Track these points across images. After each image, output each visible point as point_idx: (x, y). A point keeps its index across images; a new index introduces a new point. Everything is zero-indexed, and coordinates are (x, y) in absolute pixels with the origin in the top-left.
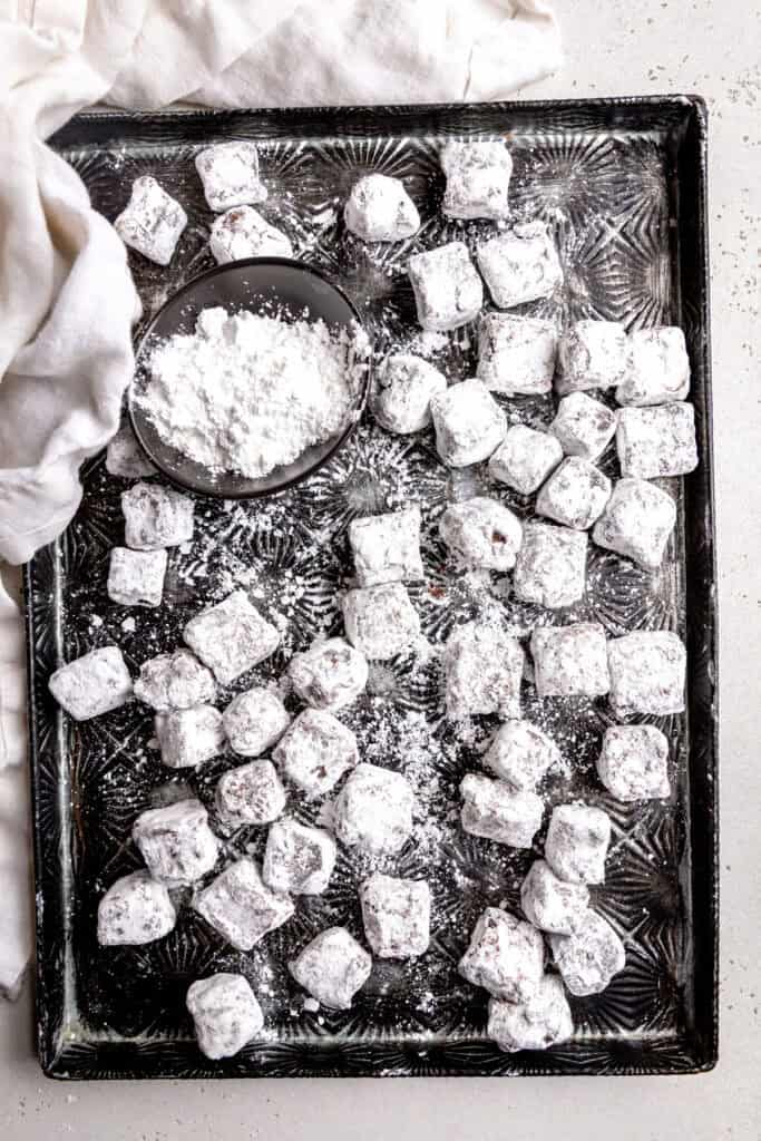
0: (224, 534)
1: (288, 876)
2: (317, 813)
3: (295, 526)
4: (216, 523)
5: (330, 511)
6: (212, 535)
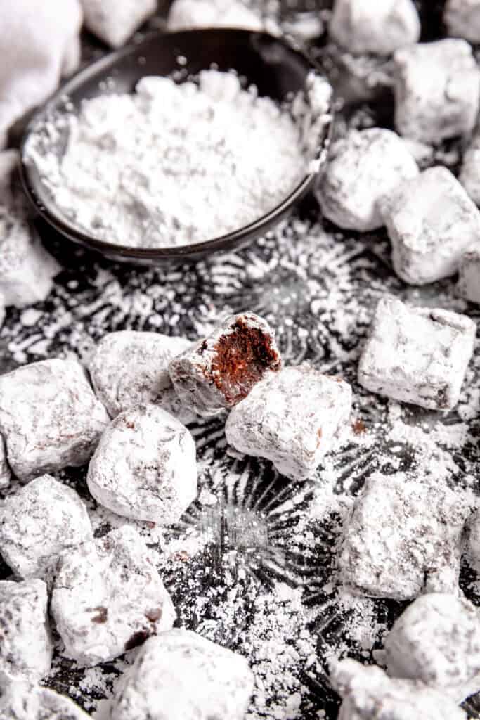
3: (180, 315)
4: (79, 296)
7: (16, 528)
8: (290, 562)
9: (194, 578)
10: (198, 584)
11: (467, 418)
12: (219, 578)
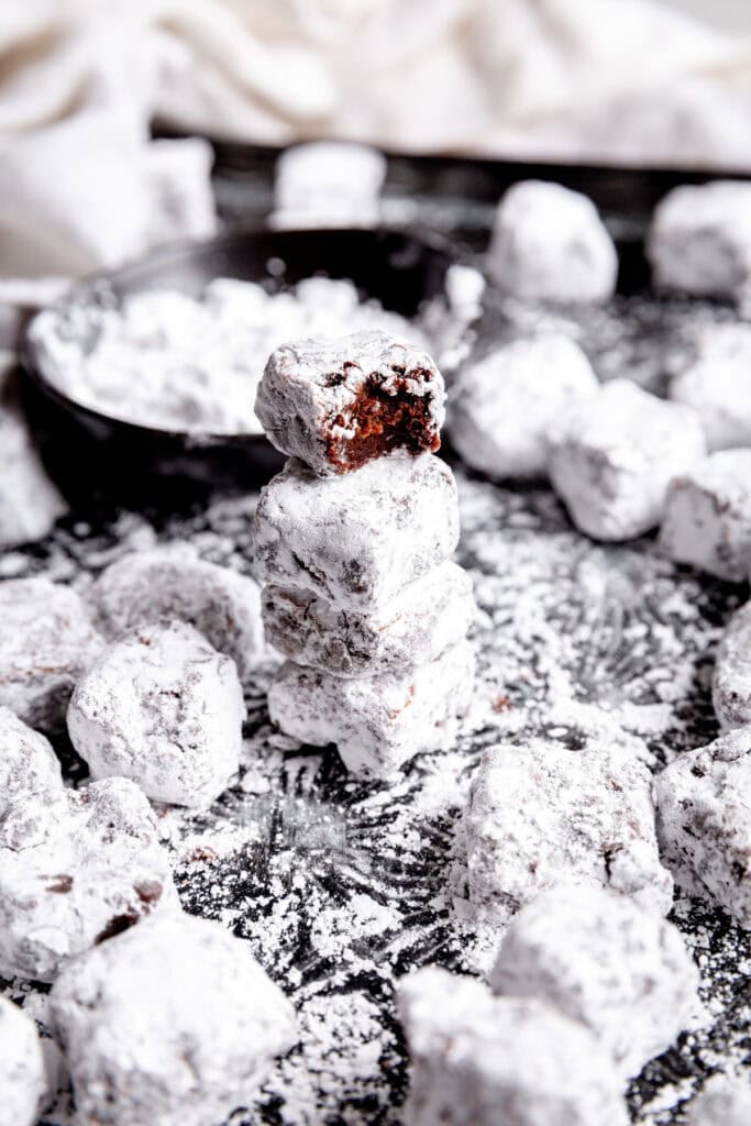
8: (380, 869)
9: (221, 884)
10: (227, 892)
11: (672, 698)
12: (263, 885)
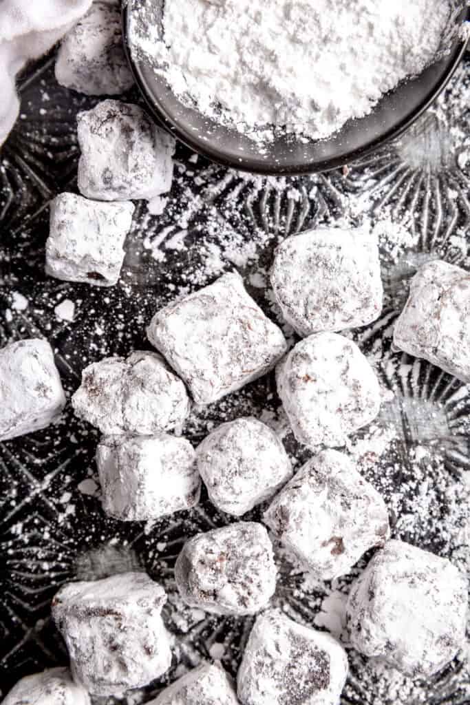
0: (214, 190)
1: (278, 693)
2: (317, 609)
3: (319, 186)
4: (204, 173)
5: (372, 168)
6: (197, 190)
7: (230, 490)
9: (385, 476)
10: (391, 481)
12: (409, 473)
